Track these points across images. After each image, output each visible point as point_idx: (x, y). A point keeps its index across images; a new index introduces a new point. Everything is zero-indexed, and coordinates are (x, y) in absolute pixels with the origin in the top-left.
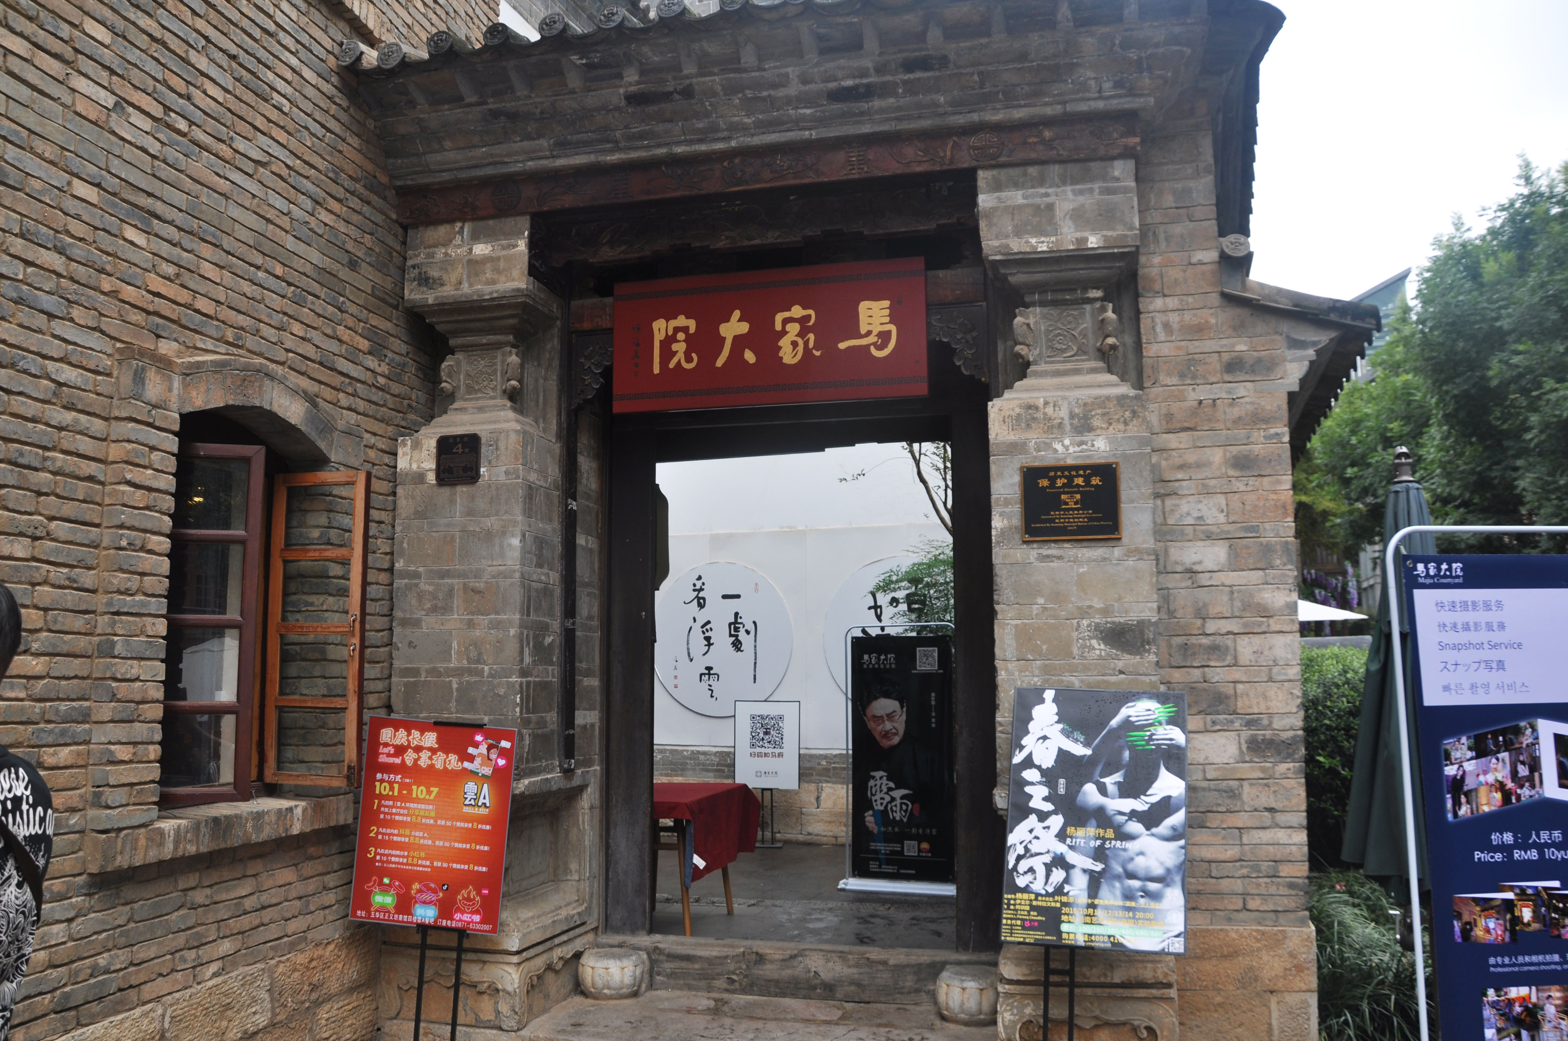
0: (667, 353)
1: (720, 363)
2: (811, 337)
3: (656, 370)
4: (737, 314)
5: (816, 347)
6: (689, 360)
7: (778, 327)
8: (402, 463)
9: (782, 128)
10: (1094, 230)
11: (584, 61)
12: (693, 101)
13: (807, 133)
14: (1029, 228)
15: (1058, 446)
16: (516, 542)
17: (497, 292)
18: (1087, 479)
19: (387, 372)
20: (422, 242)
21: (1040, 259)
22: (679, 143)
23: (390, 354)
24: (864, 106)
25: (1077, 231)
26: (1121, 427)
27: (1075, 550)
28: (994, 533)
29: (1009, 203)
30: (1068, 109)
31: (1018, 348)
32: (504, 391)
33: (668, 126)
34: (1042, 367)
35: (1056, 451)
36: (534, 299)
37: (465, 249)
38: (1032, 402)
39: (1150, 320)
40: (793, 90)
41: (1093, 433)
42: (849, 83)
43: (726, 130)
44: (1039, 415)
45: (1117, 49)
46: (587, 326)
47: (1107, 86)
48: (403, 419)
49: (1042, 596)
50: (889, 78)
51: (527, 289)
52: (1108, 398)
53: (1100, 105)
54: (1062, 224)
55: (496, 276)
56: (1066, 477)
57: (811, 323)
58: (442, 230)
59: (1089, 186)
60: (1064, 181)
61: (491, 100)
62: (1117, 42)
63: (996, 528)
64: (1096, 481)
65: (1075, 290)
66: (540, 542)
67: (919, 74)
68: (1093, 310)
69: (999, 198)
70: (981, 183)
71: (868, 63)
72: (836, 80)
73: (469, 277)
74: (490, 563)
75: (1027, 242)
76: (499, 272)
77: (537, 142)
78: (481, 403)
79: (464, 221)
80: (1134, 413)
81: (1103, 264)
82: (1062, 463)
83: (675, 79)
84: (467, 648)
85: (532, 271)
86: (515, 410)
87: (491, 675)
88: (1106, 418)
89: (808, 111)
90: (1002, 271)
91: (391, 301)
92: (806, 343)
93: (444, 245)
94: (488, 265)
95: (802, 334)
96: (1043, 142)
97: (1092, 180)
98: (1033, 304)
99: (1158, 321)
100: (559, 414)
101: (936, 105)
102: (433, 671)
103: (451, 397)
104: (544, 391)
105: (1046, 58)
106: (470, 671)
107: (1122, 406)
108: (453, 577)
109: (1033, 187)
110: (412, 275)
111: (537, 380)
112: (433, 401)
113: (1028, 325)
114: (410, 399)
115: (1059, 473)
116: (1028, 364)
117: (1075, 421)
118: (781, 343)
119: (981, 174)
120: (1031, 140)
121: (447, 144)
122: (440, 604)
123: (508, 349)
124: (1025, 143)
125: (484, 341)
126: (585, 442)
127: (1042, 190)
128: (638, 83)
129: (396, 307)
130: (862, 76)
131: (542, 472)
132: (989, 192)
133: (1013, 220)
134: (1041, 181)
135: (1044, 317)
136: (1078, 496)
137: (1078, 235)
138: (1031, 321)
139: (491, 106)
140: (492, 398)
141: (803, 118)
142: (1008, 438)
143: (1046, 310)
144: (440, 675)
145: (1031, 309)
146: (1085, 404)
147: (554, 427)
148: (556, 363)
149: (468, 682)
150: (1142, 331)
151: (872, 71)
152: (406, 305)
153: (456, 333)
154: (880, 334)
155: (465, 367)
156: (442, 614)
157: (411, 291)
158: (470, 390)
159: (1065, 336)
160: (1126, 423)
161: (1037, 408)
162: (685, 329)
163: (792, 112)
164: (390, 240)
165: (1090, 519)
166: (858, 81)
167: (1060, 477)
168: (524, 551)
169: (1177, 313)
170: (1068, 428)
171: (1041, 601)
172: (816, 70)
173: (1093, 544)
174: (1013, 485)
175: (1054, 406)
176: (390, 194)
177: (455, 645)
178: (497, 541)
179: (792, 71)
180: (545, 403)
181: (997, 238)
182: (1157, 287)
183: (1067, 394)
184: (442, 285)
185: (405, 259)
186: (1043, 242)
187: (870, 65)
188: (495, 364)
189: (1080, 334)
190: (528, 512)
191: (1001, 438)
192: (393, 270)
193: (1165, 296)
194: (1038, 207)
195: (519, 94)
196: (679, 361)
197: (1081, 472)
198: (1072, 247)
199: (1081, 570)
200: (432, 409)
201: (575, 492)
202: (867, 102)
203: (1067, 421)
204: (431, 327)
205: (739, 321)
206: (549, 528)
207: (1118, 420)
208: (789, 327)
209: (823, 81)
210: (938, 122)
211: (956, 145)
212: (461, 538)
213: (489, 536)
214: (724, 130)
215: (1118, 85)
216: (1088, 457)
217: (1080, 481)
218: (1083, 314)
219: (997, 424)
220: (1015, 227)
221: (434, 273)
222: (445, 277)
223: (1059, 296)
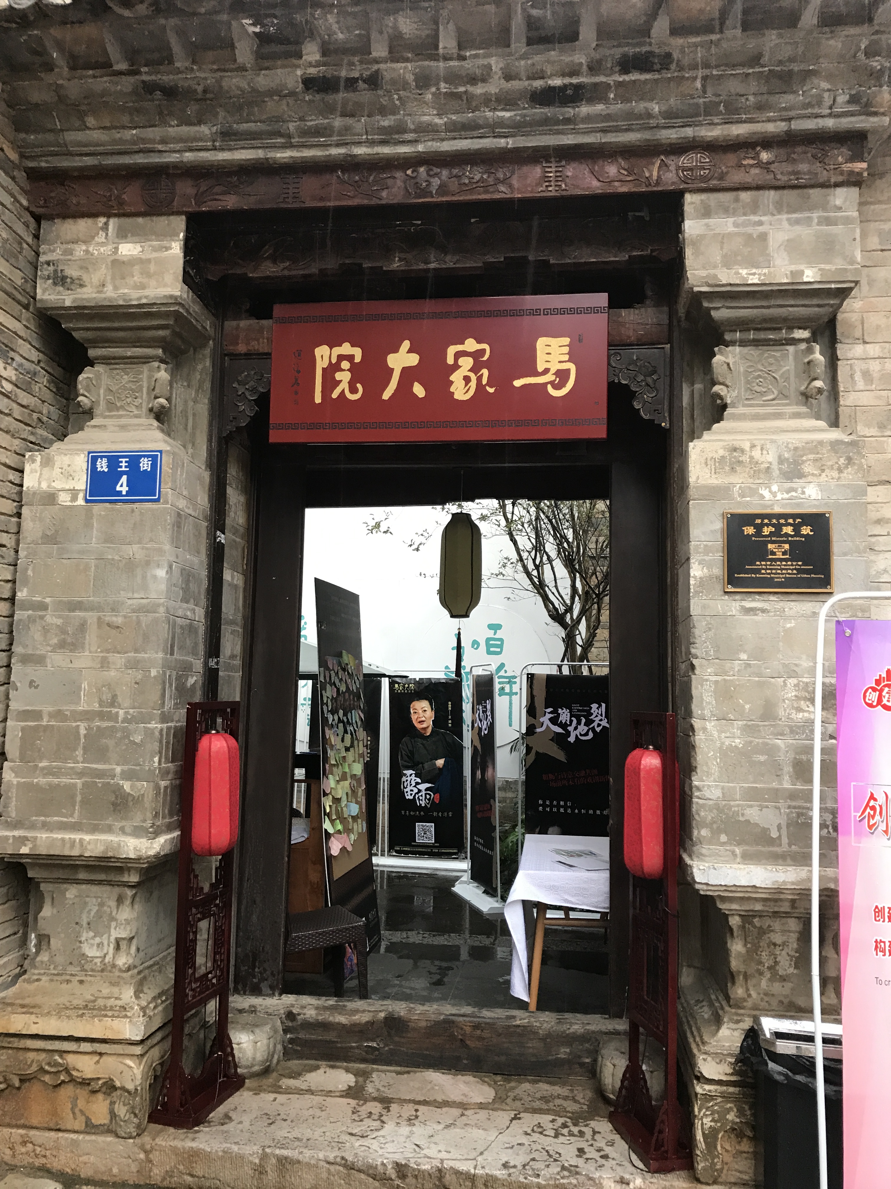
0: (330, 383)
1: (386, 395)
2: (485, 372)
3: (318, 400)
4: (406, 345)
5: (489, 384)
6: (353, 390)
7: (450, 360)
8: (30, 481)
9: (475, 133)
10: (810, 264)
11: (257, 29)
12: (380, 92)
13: (503, 141)
14: (739, 258)
15: (766, 493)
16: (161, 573)
17: (146, 297)
18: (797, 528)
19: (14, 378)
20: (58, 237)
21: (748, 292)
22: (359, 143)
23: (18, 358)
24: (570, 111)
25: (791, 264)
26: (835, 474)
27: (782, 604)
28: (692, 582)
29: (717, 231)
30: (793, 127)
31: (716, 388)
32: (151, 410)
33: (349, 121)
34: (741, 410)
35: (762, 497)
36: (187, 311)
37: (110, 247)
38: (737, 444)
39: (848, 367)
40: (493, 87)
41: (803, 480)
42: (557, 82)
43: (415, 131)
44: (745, 458)
45: (861, 56)
46: (242, 348)
47: (842, 99)
48: (32, 433)
49: (745, 652)
50: (602, 79)
51: (181, 297)
52: (821, 443)
53: (830, 123)
54: (776, 255)
55: (145, 280)
56: (773, 525)
57: (485, 358)
58: (83, 225)
59: (807, 214)
60: (779, 208)
61: (144, 69)
62: (863, 47)
63: (695, 577)
64: (806, 530)
65: (780, 329)
66: (187, 575)
67: (634, 76)
68: (796, 352)
69: (707, 225)
70: (688, 209)
71: (580, 58)
72: (543, 78)
73: (113, 278)
74: (130, 595)
75: (737, 273)
76: (149, 275)
77: (197, 128)
78: (123, 421)
79: (109, 216)
80: (849, 459)
81: (815, 301)
82: (768, 511)
83: (361, 62)
84: (99, 690)
85: (187, 279)
86: (162, 431)
87: (125, 720)
88: (819, 464)
89: (507, 114)
90: (706, 304)
91: (19, 297)
92: (479, 379)
93: (84, 242)
94: (137, 267)
95: (475, 369)
96: (760, 165)
97: (811, 209)
98: (733, 343)
99: (857, 369)
100: (210, 440)
101: (649, 115)
102: (58, 715)
103: (89, 414)
104: (194, 415)
105: (780, 63)
106: (102, 716)
107: (836, 452)
108: (86, 610)
109: (745, 214)
110: (46, 273)
111: (186, 402)
112: (67, 419)
113: (728, 364)
114: (40, 413)
115: (766, 521)
116: (724, 407)
117: (785, 467)
118: (452, 378)
119: (688, 198)
120: (745, 162)
121: (91, 121)
122: (69, 640)
123: (156, 364)
124: (740, 166)
125: (129, 354)
126: (234, 473)
127: (756, 218)
128: (318, 64)
129: (26, 307)
130: (571, 74)
131: (191, 499)
132: (697, 218)
133: (722, 248)
134: (754, 208)
135: (744, 357)
136: (787, 546)
137: (793, 268)
138: (731, 360)
139: (145, 78)
140: (136, 416)
141: (501, 123)
142: (710, 482)
143: (746, 350)
144: (65, 719)
145: (730, 348)
146: (796, 449)
147: (203, 453)
148: (207, 385)
149: (98, 727)
150: (840, 378)
151: (585, 67)
152: (39, 305)
153: (96, 343)
154: (558, 373)
155: (105, 380)
156: (71, 651)
157: (44, 290)
158: (111, 406)
159: (765, 378)
160: (840, 471)
161: (743, 451)
162: (350, 358)
163: (489, 114)
164: (20, 229)
165: (800, 571)
166: (567, 80)
167: (767, 525)
168: (171, 584)
169: (878, 361)
170: (776, 473)
171: (744, 656)
172: (523, 63)
173: (801, 597)
174: (713, 532)
175: (762, 449)
176: (20, 175)
177: (85, 685)
178: (139, 572)
179: (496, 63)
180: (194, 428)
181: (704, 268)
182: (858, 333)
183: (774, 437)
184: (81, 286)
185: (38, 254)
186: (754, 274)
187: (583, 60)
188: (141, 380)
189: (782, 376)
190: (176, 542)
191: (701, 482)
192: (22, 263)
193: (865, 343)
194: (750, 236)
195: (178, 64)
196: (343, 390)
197: (791, 521)
198: (785, 281)
199: (788, 626)
200: (65, 427)
201: (224, 524)
202: (574, 108)
203: (775, 466)
204: (67, 334)
205: (409, 352)
206: (196, 560)
207: (832, 468)
208: (461, 361)
209: (529, 78)
210: (646, 135)
211: (663, 164)
212: (96, 566)
213: (130, 566)
214: (412, 131)
215: (854, 99)
216: (798, 505)
217: (789, 530)
218: (785, 356)
219: (698, 467)
220: (725, 256)
221: (72, 272)
222: (85, 277)
223: (762, 335)
